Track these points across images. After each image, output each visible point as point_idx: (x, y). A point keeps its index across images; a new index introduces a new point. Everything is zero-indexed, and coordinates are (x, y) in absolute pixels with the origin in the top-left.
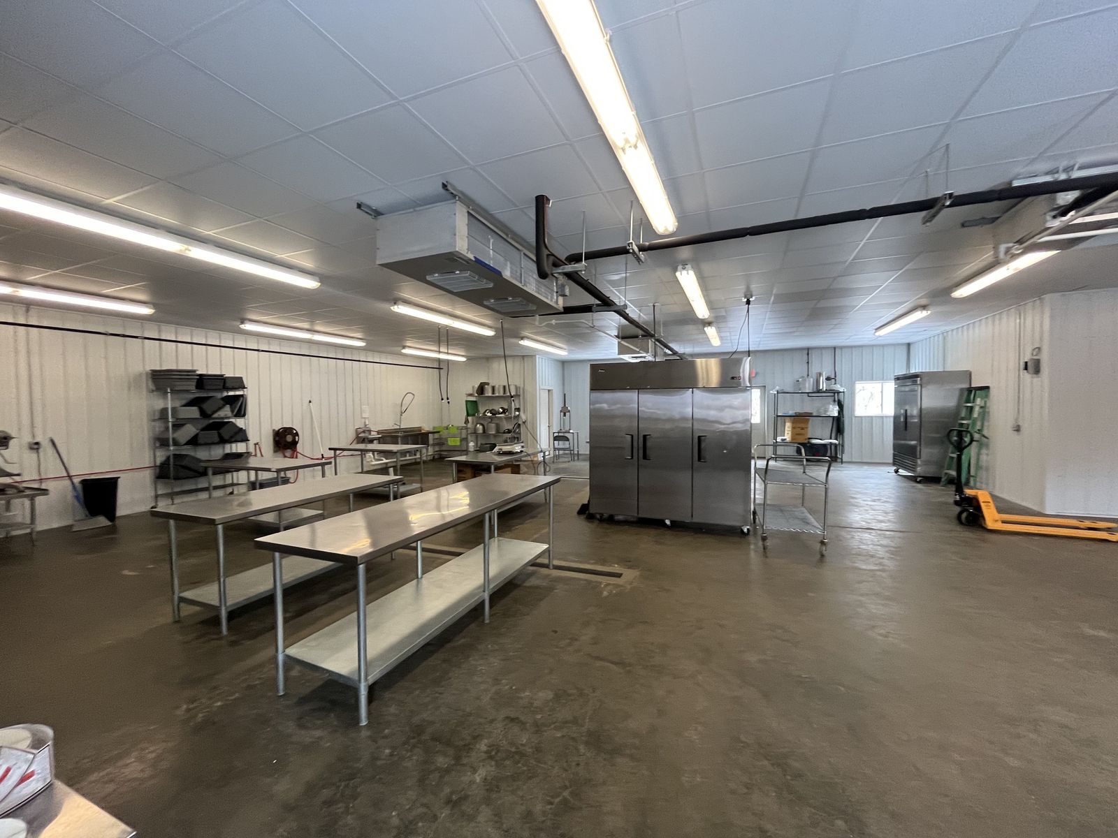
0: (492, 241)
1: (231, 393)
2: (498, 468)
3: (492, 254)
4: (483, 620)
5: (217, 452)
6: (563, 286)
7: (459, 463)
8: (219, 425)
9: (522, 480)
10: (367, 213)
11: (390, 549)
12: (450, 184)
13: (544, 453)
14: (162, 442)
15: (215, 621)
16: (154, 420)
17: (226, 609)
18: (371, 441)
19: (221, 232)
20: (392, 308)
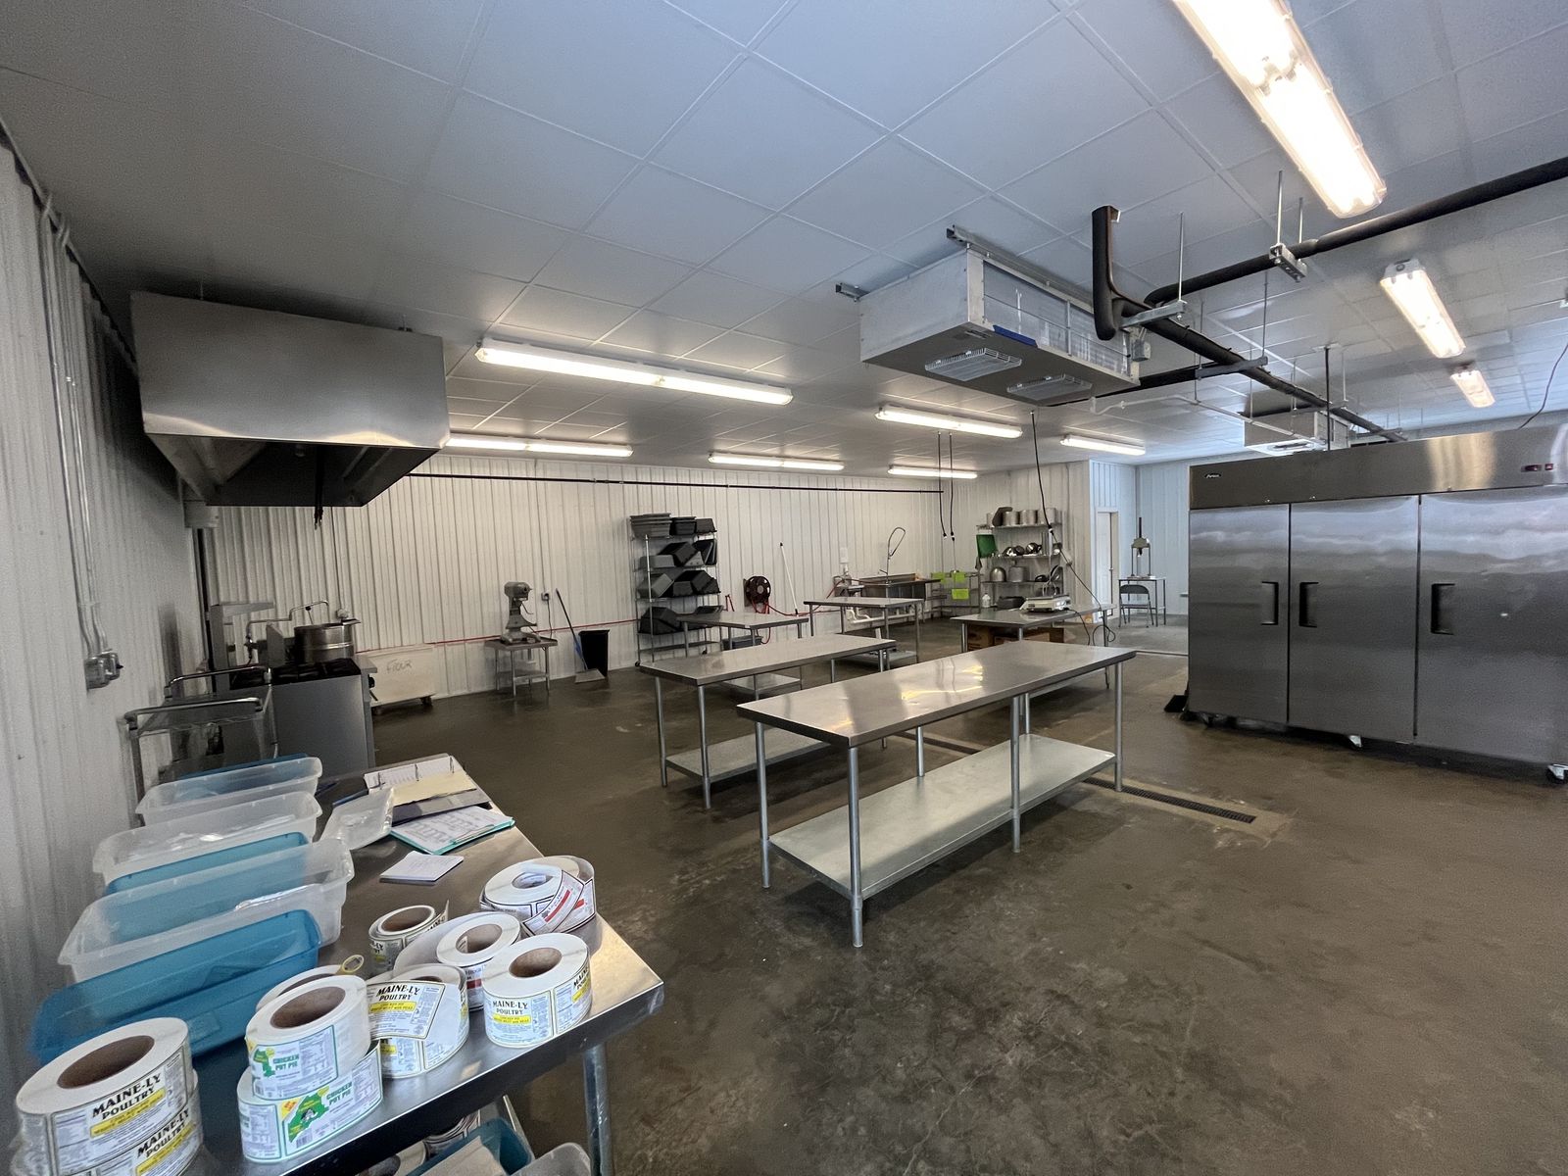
0: (1020, 296)
1: (702, 538)
2: (1030, 633)
3: (1022, 317)
4: (1011, 848)
5: (690, 605)
6: (1139, 344)
7: (970, 624)
8: (692, 575)
9: (1067, 652)
10: (848, 295)
11: (881, 735)
12: (959, 229)
13: (1105, 612)
14: (642, 594)
15: (698, 792)
16: (635, 571)
17: (709, 780)
18: (851, 593)
19: (693, 353)
20: (877, 415)
